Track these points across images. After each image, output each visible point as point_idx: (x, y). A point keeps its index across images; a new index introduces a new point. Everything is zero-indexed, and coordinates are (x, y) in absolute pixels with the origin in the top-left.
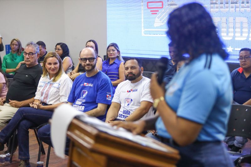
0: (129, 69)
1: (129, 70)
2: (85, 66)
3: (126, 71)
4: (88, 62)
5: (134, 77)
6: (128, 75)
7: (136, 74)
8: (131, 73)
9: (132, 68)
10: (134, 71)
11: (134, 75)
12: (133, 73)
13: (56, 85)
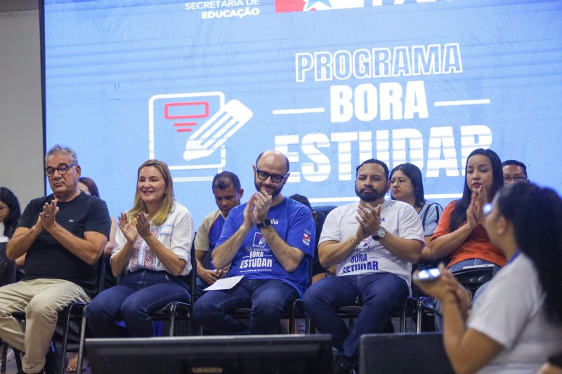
0: (368, 178)
1: (367, 182)
2: (261, 186)
3: (360, 182)
4: (268, 181)
5: (374, 195)
6: (362, 190)
7: (379, 191)
8: (370, 186)
9: (373, 178)
10: (376, 185)
11: (375, 191)
12: (375, 188)
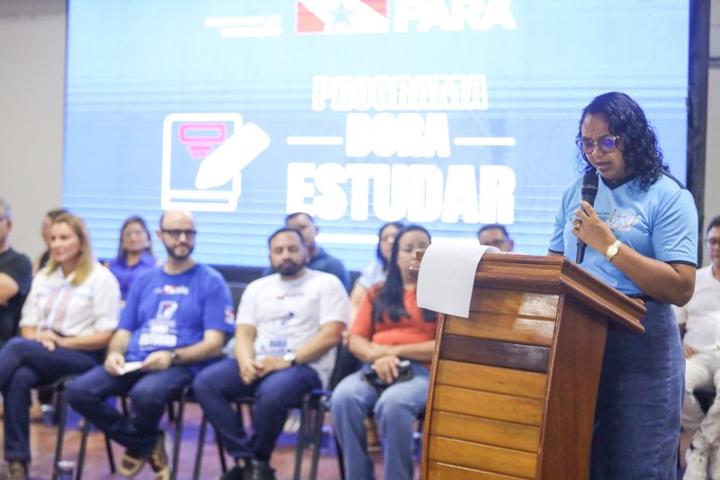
0: (285, 251)
2: (175, 247)
4: (183, 238)
6: (282, 265)
7: (298, 263)
10: (294, 256)
11: (294, 264)
12: (293, 260)
13: (83, 290)
